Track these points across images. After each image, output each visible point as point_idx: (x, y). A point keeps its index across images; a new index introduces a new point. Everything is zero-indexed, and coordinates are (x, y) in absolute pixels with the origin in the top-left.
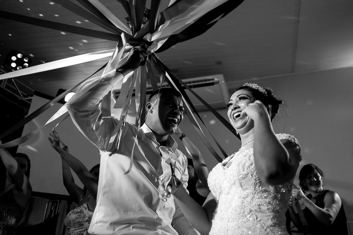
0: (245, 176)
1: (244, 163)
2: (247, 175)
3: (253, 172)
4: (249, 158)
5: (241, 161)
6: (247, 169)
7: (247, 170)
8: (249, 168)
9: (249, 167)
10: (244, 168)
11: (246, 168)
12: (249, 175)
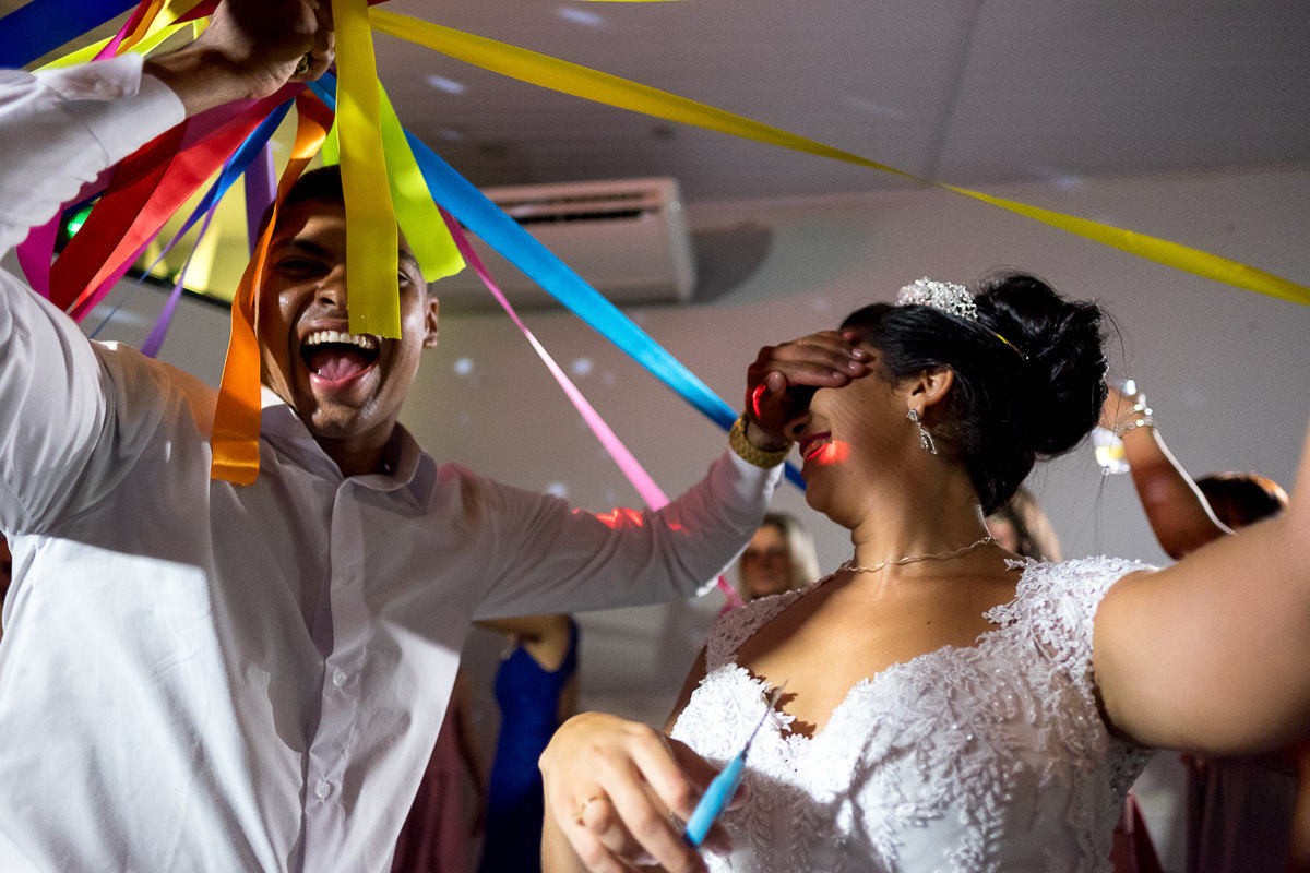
0: (930, 815)
1: (928, 737)
2: (946, 805)
3: (980, 792)
4: (950, 705)
5: (910, 722)
6: (947, 774)
7: (948, 781)
8: (959, 770)
9: (957, 761)
10: (928, 768)
11: (942, 768)
12: (954, 805)
